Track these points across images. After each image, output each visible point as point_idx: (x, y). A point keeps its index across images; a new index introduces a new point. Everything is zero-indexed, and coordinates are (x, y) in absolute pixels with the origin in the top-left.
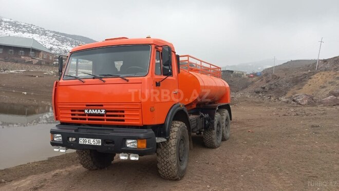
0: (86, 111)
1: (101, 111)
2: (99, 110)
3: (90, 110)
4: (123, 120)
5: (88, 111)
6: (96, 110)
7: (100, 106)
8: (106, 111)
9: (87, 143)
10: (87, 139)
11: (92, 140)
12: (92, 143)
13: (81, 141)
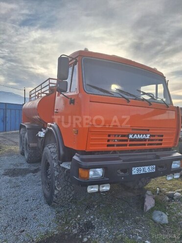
0: (131, 136)
1: (146, 136)
2: (144, 135)
3: (136, 135)
4: (161, 144)
5: (133, 136)
6: (142, 135)
7: (145, 131)
8: (151, 136)
9: (142, 172)
10: (142, 168)
11: (147, 168)
12: (148, 172)
13: (135, 171)
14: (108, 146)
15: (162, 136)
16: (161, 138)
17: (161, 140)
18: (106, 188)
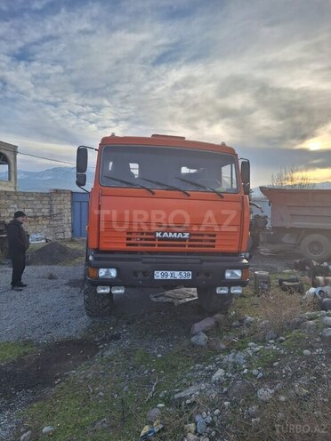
0: (158, 235)
1: (183, 235)
2: (180, 234)
3: (165, 234)
4: (214, 246)
5: (162, 235)
6: (175, 234)
8: (191, 235)
9: (169, 278)
11: (177, 273)
12: (178, 278)
13: (158, 275)
14: (128, 245)
15: (214, 236)
16: (213, 238)
17: (214, 241)
18: (119, 291)
